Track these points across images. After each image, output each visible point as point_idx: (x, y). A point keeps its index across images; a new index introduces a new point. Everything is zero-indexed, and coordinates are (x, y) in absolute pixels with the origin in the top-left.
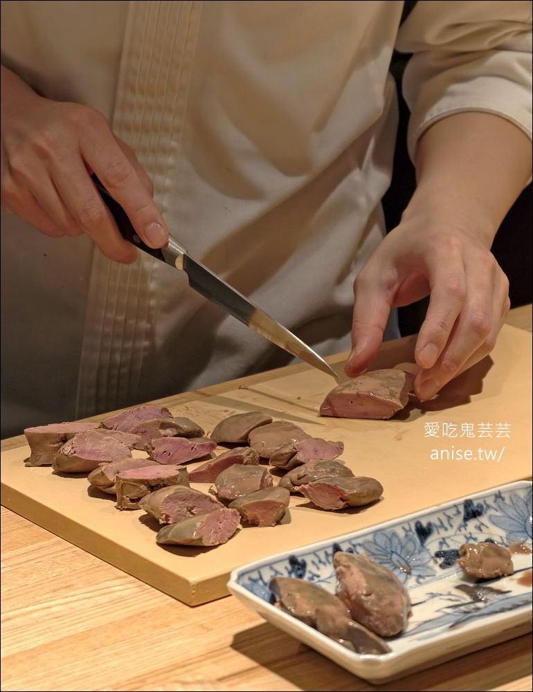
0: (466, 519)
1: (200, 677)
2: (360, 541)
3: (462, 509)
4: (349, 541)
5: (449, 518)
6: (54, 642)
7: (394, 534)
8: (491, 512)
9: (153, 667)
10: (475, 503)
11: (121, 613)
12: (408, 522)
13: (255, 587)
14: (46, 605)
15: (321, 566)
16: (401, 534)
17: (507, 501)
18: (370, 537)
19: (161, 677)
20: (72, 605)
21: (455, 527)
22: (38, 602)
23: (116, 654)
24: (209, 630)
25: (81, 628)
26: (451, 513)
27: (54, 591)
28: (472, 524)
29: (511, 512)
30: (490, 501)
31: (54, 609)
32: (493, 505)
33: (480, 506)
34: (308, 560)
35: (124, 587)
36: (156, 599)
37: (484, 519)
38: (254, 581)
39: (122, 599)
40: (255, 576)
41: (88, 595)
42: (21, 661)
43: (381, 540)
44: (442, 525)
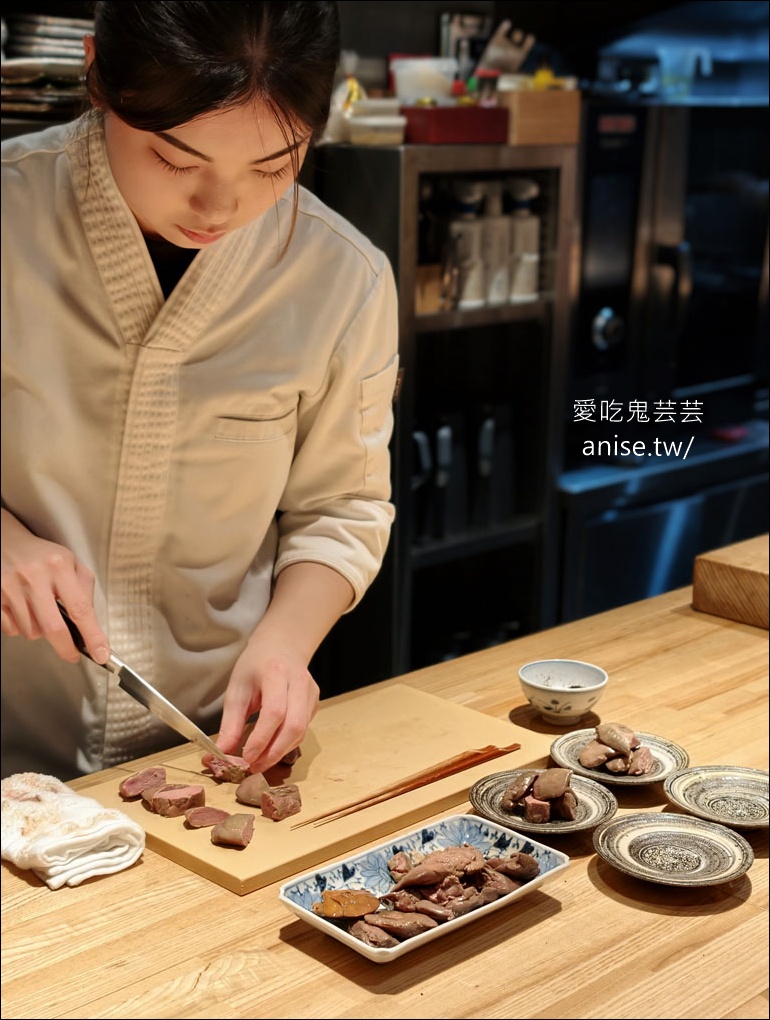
0: (423, 843)
1: (256, 948)
2: (359, 861)
3: (421, 836)
4: (352, 861)
5: (413, 842)
6: (153, 925)
7: (380, 856)
8: (438, 837)
9: (223, 942)
10: (429, 831)
11: (194, 903)
12: (388, 846)
13: (296, 897)
14: (143, 896)
15: (335, 880)
16: (384, 855)
17: (448, 828)
18: (365, 859)
19: (230, 948)
20: (161, 896)
21: (417, 848)
22: (138, 895)
23: (198, 932)
24: (255, 912)
25: (170, 913)
26: (414, 838)
27: (147, 886)
28: (428, 845)
29: (451, 836)
30: (438, 829)
31: (149, 900)
32: (440, 832)
33: (431, 833)
34: (327, 876)
35: (193, 882)
36: (217, 891)
37: (434, 842)
38: (295, 893)
39: (193, 891)
40: (294, 889)
41: (171, 889)
42: (135, 939)
43: (372, 860)
44: (409, 847)
